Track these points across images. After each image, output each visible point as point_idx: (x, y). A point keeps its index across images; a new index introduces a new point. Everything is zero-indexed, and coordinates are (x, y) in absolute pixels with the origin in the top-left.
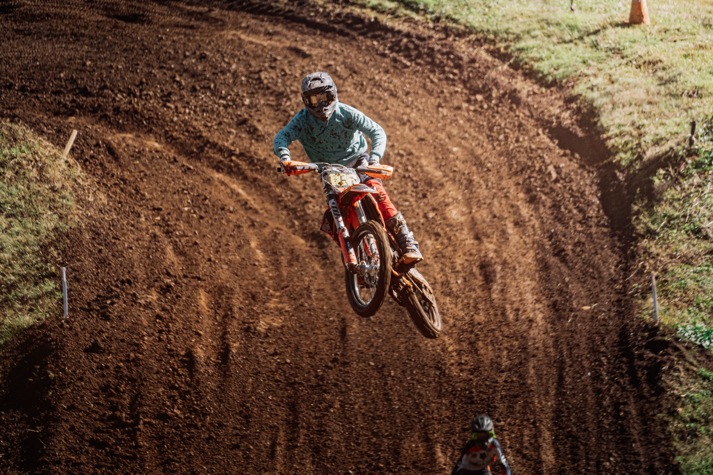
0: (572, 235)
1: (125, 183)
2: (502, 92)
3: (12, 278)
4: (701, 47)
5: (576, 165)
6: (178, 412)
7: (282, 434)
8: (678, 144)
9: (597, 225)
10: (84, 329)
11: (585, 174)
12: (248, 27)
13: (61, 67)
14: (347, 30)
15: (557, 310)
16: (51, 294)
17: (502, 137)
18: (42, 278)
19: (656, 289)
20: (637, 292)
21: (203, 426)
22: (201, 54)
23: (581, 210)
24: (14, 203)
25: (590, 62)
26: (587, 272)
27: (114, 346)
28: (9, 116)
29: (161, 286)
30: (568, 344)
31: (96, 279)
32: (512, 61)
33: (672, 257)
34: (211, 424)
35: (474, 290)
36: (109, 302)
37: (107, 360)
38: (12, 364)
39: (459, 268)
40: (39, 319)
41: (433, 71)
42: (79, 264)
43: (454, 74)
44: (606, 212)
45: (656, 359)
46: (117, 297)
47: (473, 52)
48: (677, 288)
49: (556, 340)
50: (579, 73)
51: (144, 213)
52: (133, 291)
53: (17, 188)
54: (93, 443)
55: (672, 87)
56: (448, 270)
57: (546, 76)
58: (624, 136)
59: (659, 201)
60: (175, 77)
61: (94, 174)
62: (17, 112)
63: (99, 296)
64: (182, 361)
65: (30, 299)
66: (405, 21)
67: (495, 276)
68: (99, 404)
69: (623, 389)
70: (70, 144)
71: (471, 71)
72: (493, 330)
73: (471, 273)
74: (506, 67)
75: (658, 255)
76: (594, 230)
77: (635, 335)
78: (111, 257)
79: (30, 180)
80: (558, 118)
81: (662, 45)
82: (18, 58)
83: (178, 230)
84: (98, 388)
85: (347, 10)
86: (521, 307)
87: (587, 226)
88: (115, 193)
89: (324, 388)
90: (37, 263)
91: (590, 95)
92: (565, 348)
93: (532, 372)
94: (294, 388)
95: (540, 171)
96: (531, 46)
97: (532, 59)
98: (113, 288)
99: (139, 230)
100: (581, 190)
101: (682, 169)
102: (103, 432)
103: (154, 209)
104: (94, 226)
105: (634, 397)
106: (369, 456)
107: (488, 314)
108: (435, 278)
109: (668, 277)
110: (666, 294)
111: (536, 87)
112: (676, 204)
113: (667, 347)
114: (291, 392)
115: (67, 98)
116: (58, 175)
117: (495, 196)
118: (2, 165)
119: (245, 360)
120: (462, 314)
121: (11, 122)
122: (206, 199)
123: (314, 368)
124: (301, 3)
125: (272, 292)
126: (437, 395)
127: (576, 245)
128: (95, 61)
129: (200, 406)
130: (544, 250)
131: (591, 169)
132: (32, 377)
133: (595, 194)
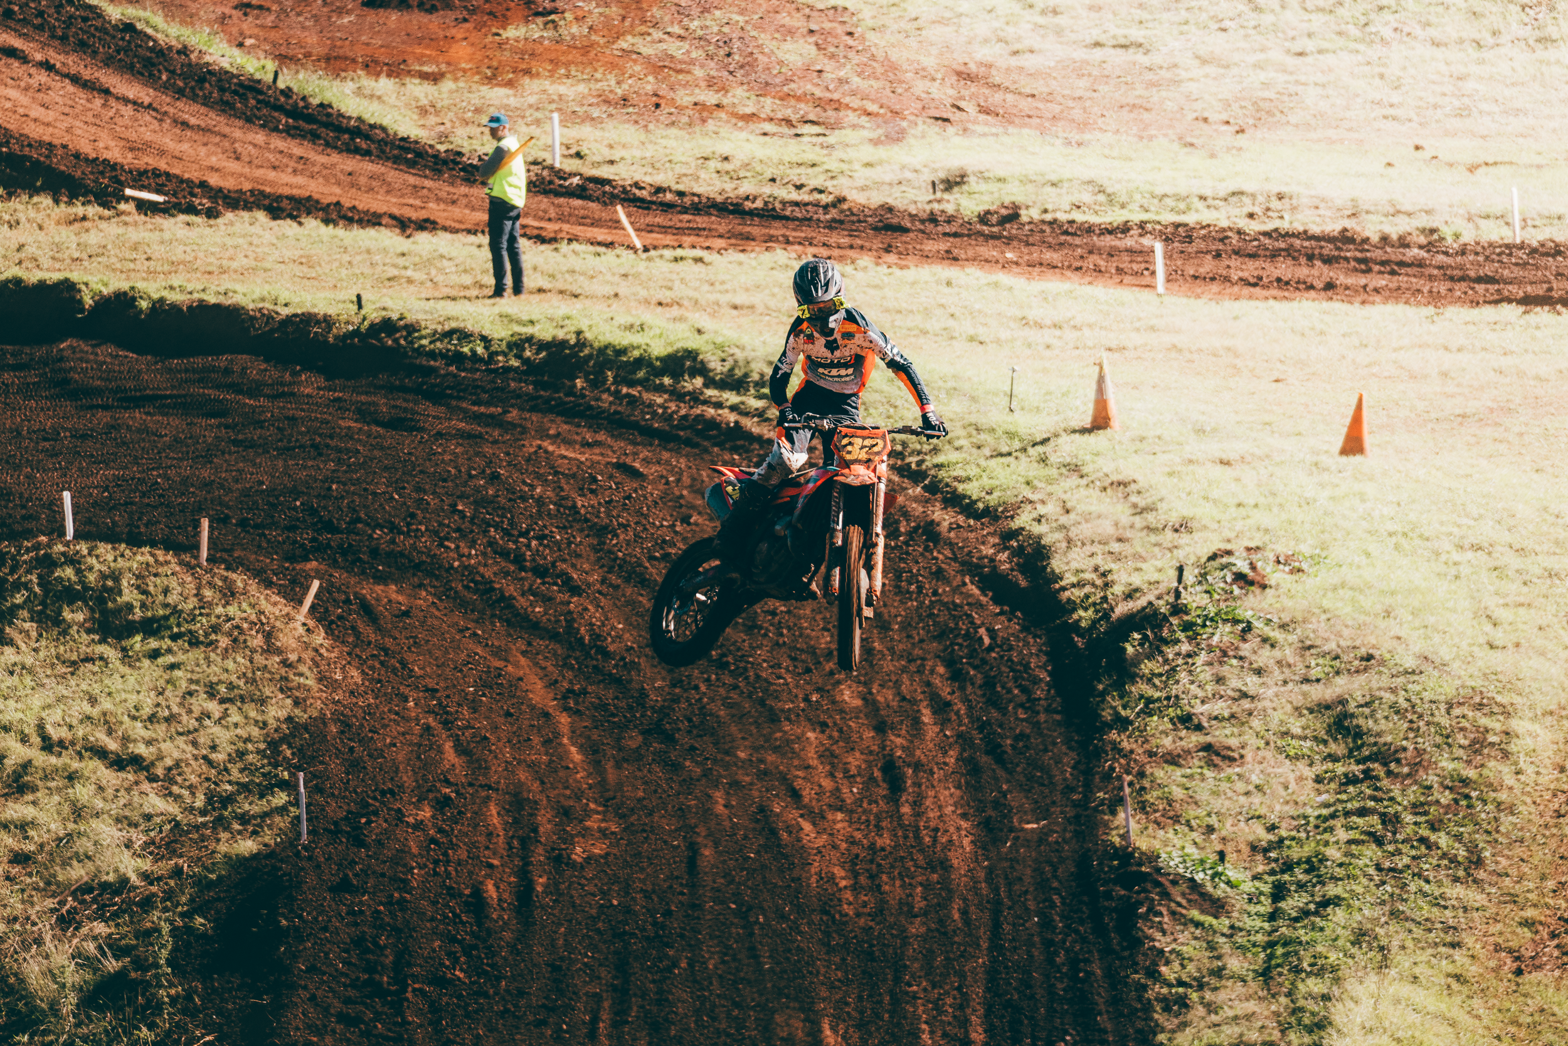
0: (1013, 725)
1: (386, 655)
2: (913, 524)
3: (229, 787)
4: (1191, 461)
5: (1018, 627)
6: (462, 975)
7: (606, 1004)
8: (1159, 598)
9: (1048, 710)
10: (329, 858)
11: (1031, 641)
12: (558, 434)
13: (295, 493)
14: (697, 440)
15: (991, 830)
16: (282, 810)
18: (271, 787)
19: (1129, 800)
20: (1102, 804)
22: (493, 473)
23: (1024, 690)
24: (231, 683)
25: (1036, 482)
26: (1033, 777)
27: (371, 882)
28: (223, 561)
29: (436, 798)
30: (1006, 878)
31: (346, 789)
32: (927, 482)
33: (1151, 754)
34: (507, 991)
35: (876, 802)
36: (363, 820)
37: (361, 902)
38: (229, 909)
39: (854, 771)
40: (266, 845)
42: (321, 767)
44: (1059, 693)
45: (1130, 898)
46: (376, 813)
48: (1158, 798)
49: (990, 871)
50: (1020, 498)
51: (412, 695)
52: (397, 805)
53: (235, 661)
54: (342, 1018)
55: (1151, 518)
56: (839, 775)
57: (975, 502)
58: (1084, 586)
59: (1133, 678)
60: (456, 505)
61: (343, 642)
62: (236, 555)
63: (349, 812)
64: (466, 903)
65: (254, 817)
67: (905, 782)
68: (350, 964)
70: (309, 600)
72: (902, 858)
73: (872, 779)
74: (919, 490)
75: (1132, 752)
76: (1042, 717)
77: (1100, 864)
78: (366, 758)
79: (253, 651)
80: (992, 560)
81: (1137, 459)
82: (237, 481)
83: (460, 720)
84: (348, 941)
85: (697, 411)
86: (941, 826)
87: (1033, 712)
89: (665, 940)
90: (263, 766)
91: (1037, 529)
92: (1002, 883)
93: (956, 916)
94: (623, 941)
95: (967, 636)
96: (954, 461)
97: (956, 479)
98: (370, 801)
99: (407, 719)
100: (1024, 662)
101: (1165, 633)
102: (355, 1003)
103: (427, 690)
104: (343, 714)
105: (1099, 951)
106: (728, 1035)
107: (895, 835)
108: (820, 786)
109: (1146, 783)
110: (1143, 806)
111: (961, 519)
112: (1157, 681)
113: (1145, 881)
114: (619, 945)
115: (305, 536)
116: (293, 644)
117: (904, 670)
118: (215, 629)
119: (554, 901)
120: (858, 835)
121: (227, 569)
122: (500, 675)
123: (651, 912)
124: (633, 401)
125: (592, 806)
126: (824, 950)
127: (1017, 738)
128: (344, 484)
129: (492, 966)
130: (972, 745)
131: (1039, 632)
132: (257, 925)
133: (1044, 667)
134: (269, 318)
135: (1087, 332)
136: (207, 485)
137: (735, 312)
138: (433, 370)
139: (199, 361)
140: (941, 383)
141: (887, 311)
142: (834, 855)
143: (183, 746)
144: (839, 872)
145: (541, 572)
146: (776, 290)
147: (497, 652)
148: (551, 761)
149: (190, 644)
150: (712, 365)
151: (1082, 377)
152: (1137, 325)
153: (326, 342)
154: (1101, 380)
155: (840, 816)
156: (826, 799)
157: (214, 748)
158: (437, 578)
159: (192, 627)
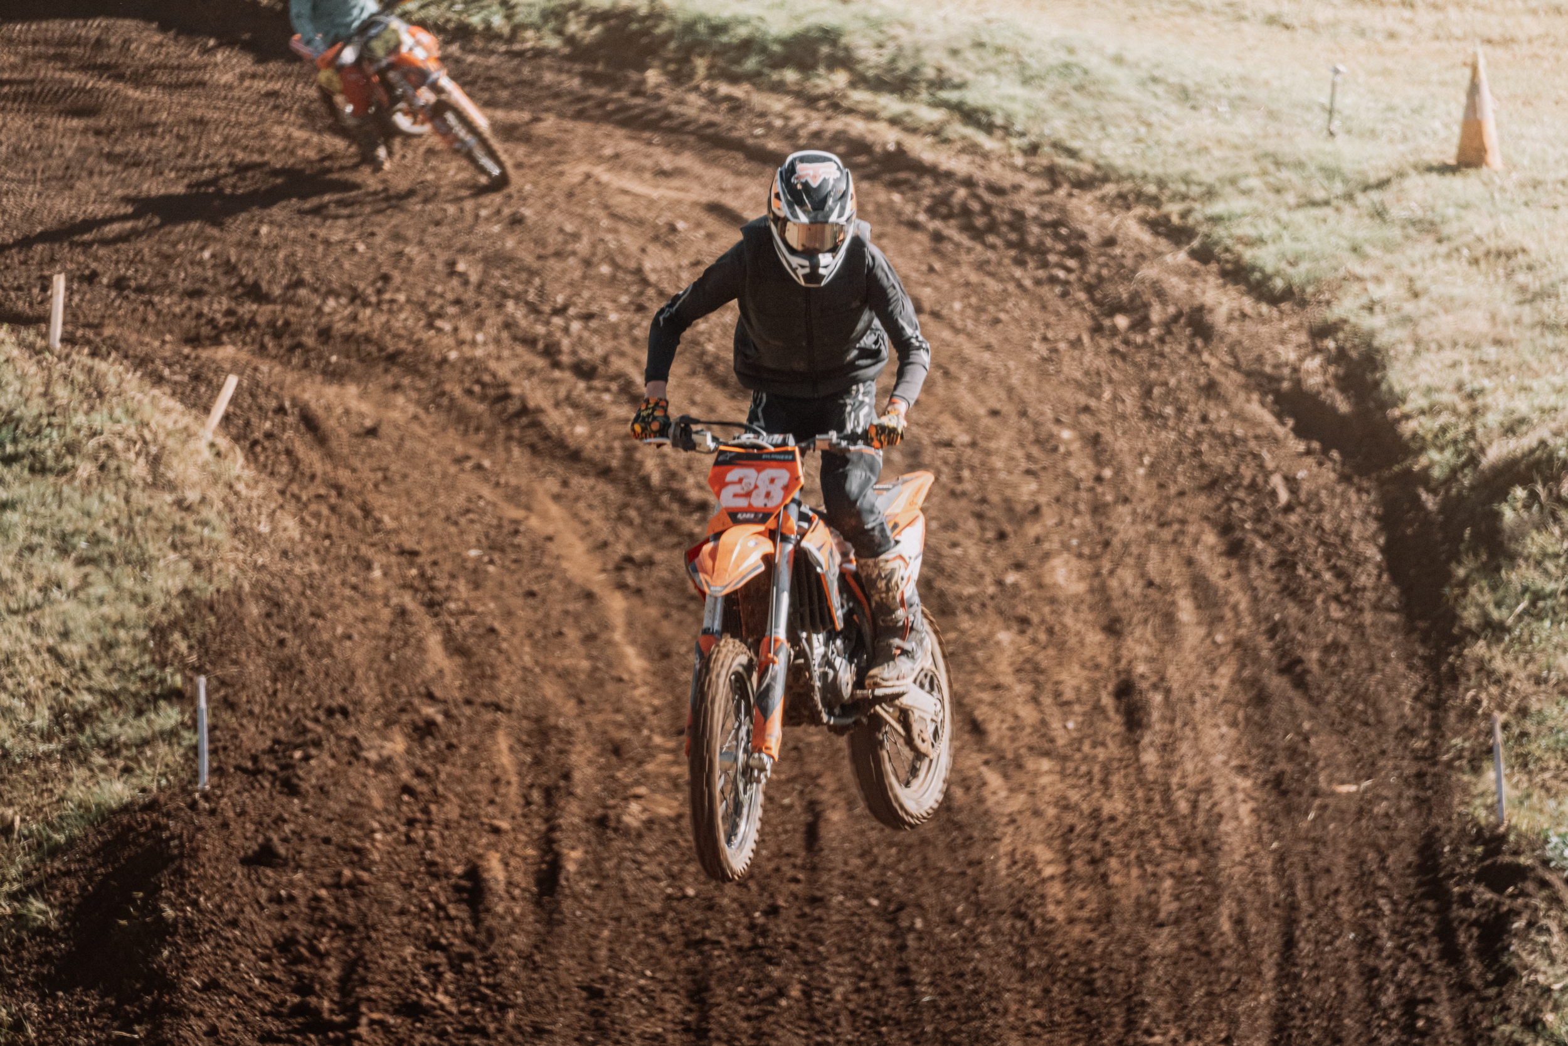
0: (1321, 628)
1: (340, 495)
2: (1172, 310)
3: (88, 698)
5: (1332, 476)
6: (445, 1000)
8: (1557, 434)
9: (1376, 607)
10: (243, 813)
11: (1353, 495)
12: (617, 156)
13: (203, 237)
15: (1284, 793)
16: (171, 736)
17: (1169, 410)
18: (154, 700)
19: (1502, 751)
20: (1460, 757)
21: (500, 1031)
22: (514, 214)
23: (1340, 574)
24: (94, 534)
25: (1368, 249)
26: (1352, 711)
27: (308, 852)
28: (88, 342)
29: (413, 723)
30: (1306, 868)
31: (271, 705)
32: (1195, 243)
33: (1539, 681)
34: (518, 1027)
35: (1103, 744)
36: (298, 754)
37: (291, 884)
38: (83, 888)
39: (1069, 694)
40: (144, 790)
41: (1020, 262)
42: (234, 670)
43: (1069, 270)
44: (1395, 579)
45: (1499, 904)
46: (317, 744)
47: (1112, 222)
48: (1548, 749)
49: (1281, 858)
50: (1342, 272)
51: (379, 560)
52: (352, 732)
53: (101, 499)
55: (1547, 307)
56: (1047, 700)
57: (1270, 277)
58: (1439, 412)
59: (1512, 558)
60: (455, 263)
61: (272, 474)
62: (108, 332)
63: (276, 741)
64: (457, 889)
65: (127, 746)
66: (963, 151)
67: (1149, 714)
68: (271, 979)
69: (1426, 969)
70: (221, 406)
71: (1106, 265)
72: (1142, 833)
73: (1098, 708)
74: (1182, 256)
75: (1508, 675)
76: (1368, 617)
77: (1455, 851)
78: (304, 657)
79: (130, 484)
80: (1295, 370)
81: (1529, 216)
83: (456, 600)
84: (269, 943)
85: (837, 124)
86: (1204, 784)
87: (1354, 608)
88: (317, 515)
89: (767, 952)
90: (142, 666)
91: (1367, 322)
92: (1299, 876)
93: (1226, 926)
94: (701, 953)
95: (1253, 487)
96: (1239, 211)
97: (1240, 240)
98: (310, 724)
99: (369, 597)
100: (1342, 530)
103: (402, 552)
104: (269, 586)
105: (1450, 987)
107: (1132, 797)
108: (1016, 717)
109: (1530, 726)
110: (1523, 762)
111: (1248, 303)
112: (1550, 565)
113: (1524, 878)
114: (694, 959)
115: (216, 306)
116: (194, 474)
117: (1151, 538)
118: (72, 448)
119: (597, 887)
120: (1074, 796)
121: (93, 354)
122: (516, 532)
123: (746, 908)
124: (736, 107)
125: (658, 740)
126: (1017, 975)
127: (1328, 649)
128: (281, 226)
129: (494, 987)
130: (1256, 659)
131: (1366, 484)
132: (127, 916)
133: (1373, 538)
135: (1453, 13)
139: (55, 28)
140: (1220, 89)
142: (1036, 826)
143: (16, 630)
144: (1043, 853)
145: (585, 371)
147: (515, 496)
148: (595, 669)
149: (32, 470)
150: (862, 53)
151: (1443, 84)
152: (1534, 3)
154: (1474, 90)
155: (1046, 764)
156: (1025, 738)
157: (65, 635)
158: (423, 376)
159: (36, 445)
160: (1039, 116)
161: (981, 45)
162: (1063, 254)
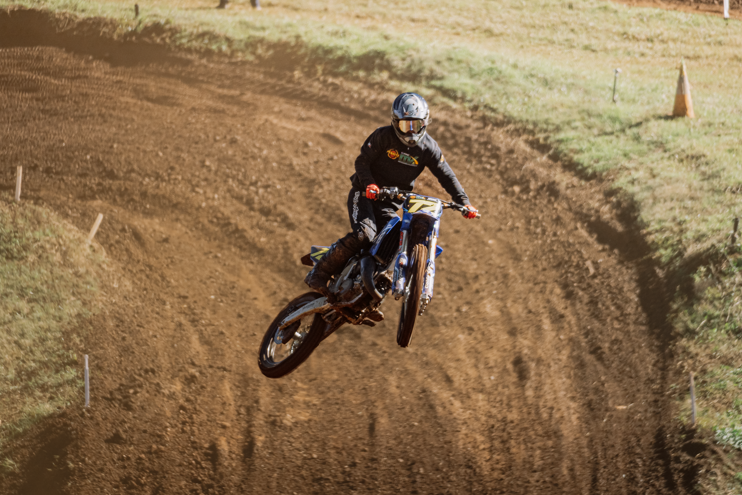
0: (610, 333)
1: (151, 269)
2: (540, 183)
3: (33, 364)
5: (615, 261)
8: (720, 241)
9: (636, 323)
11: (624, 270)
12: (280, 112)
13: (87, 149)
14: (382, 117)
15: (592, 410)
16: (72, 382)
17: (539, 230)
18: (64, 365)
19: (694, 390)
20: (674, 393)
22: (232, 139)
23: (619, 307)
24: (36, 288)
25: (631, 155)
26: (624, 371)
27: (136, 437)
28: (33, 198)
29: (185, 376)
30: (603, 445)
31: (119, 368)
32: (551, 152)
33: (711, 357)
35: (507, 387)
36: (131, 391)
37: (128, 451)
38: (31, 454)
39: (492, 364)
40: (59, 408)
41: (469, 161)
42: (101, 351)
43: (492, 165)
44: (645, 309)
45: (693, 462)
46: (140, 386)
47: (512, 142)
48: (716, 389)
49: (591, 440)
50: (619, 166)
51: (169, 300)
52: (156, 381)
53: (39, 272)
55: (715, 182)
56: (481, 366)
57: (586, 168)
58: (665, 231)
59: (699, 300)
60: (204, 161)
61: (119, 260)
62: (42, 193)
63: (122, 385)
64: (206, 454)
65: (51, 387)
66: (442, 109)
67: (529, 373)
69: (659, 492)
70: (95, 228)
71: (509, 162)
72: (526, 429)
73: (505, 370)
74: (544, 158)
75: (697, 355)
76: (632, 328)
77: (672, 436)
78: (134, 345)
79: (53, 265)
80: (597, 211)
81: (706, 139)
82: (44, 140)
83: (204, 319)
84: (118, 479)
85: (383, 97)
86: (555, 405)
87: (625, 323)
89: (351, 484)
90: (59, 350)
91: (631, 189)
92: (599, 448)
93: (565, 472)
94: (320, 484)
95: (578, 266)
96: (571, 137)
97: (572, 150)
98: (137, 377)
99: (164, 318)
100: (619, 287)
101: (724, 267)
103: (180, 297)
104: (118, 313)
107: (521, 412)
108: (467, 374)
109: (707, 378)
110: (704, 395)
111: (575, 180)
112: (717, 303)
113: (705, 450)
114: (317, 487)
115: (93, 181)
116: (82, 260)
117: (531, 290)
119: (271, 453)
120: (494, 411)
121: (35, 204)
122: (233, 287)
123: (341, 464)
124: (336, 88)
125: (299, 384)
127: (613, 342)
128: (123, 144)
130: (580, 347)
131: (630, 265)
132: (51, 467)
133: (634, 290)
134: (70, 20)
135: (671, 45)
136: (22, 142)
137: (412, 24)
138: (188, 62)
139: (18, 51)
140: (562, 80)
141: (525, 26)
142: (476, 425)
144: (480, 438)
145: (266, 212)
146: (443, 9)
147: (233, 270)
149: (7, 258)
150: (395, 63)
151: (667, 77)
152: (709, 40)
153: (111, 39)
154: (681, 80)
155: (481, 396)
156: (471, 384)
157: (23, 335)
158: (190, 214)
159: (9, 247)
160: (478, 93)
161: (450, 59)
162: (489, 157)
